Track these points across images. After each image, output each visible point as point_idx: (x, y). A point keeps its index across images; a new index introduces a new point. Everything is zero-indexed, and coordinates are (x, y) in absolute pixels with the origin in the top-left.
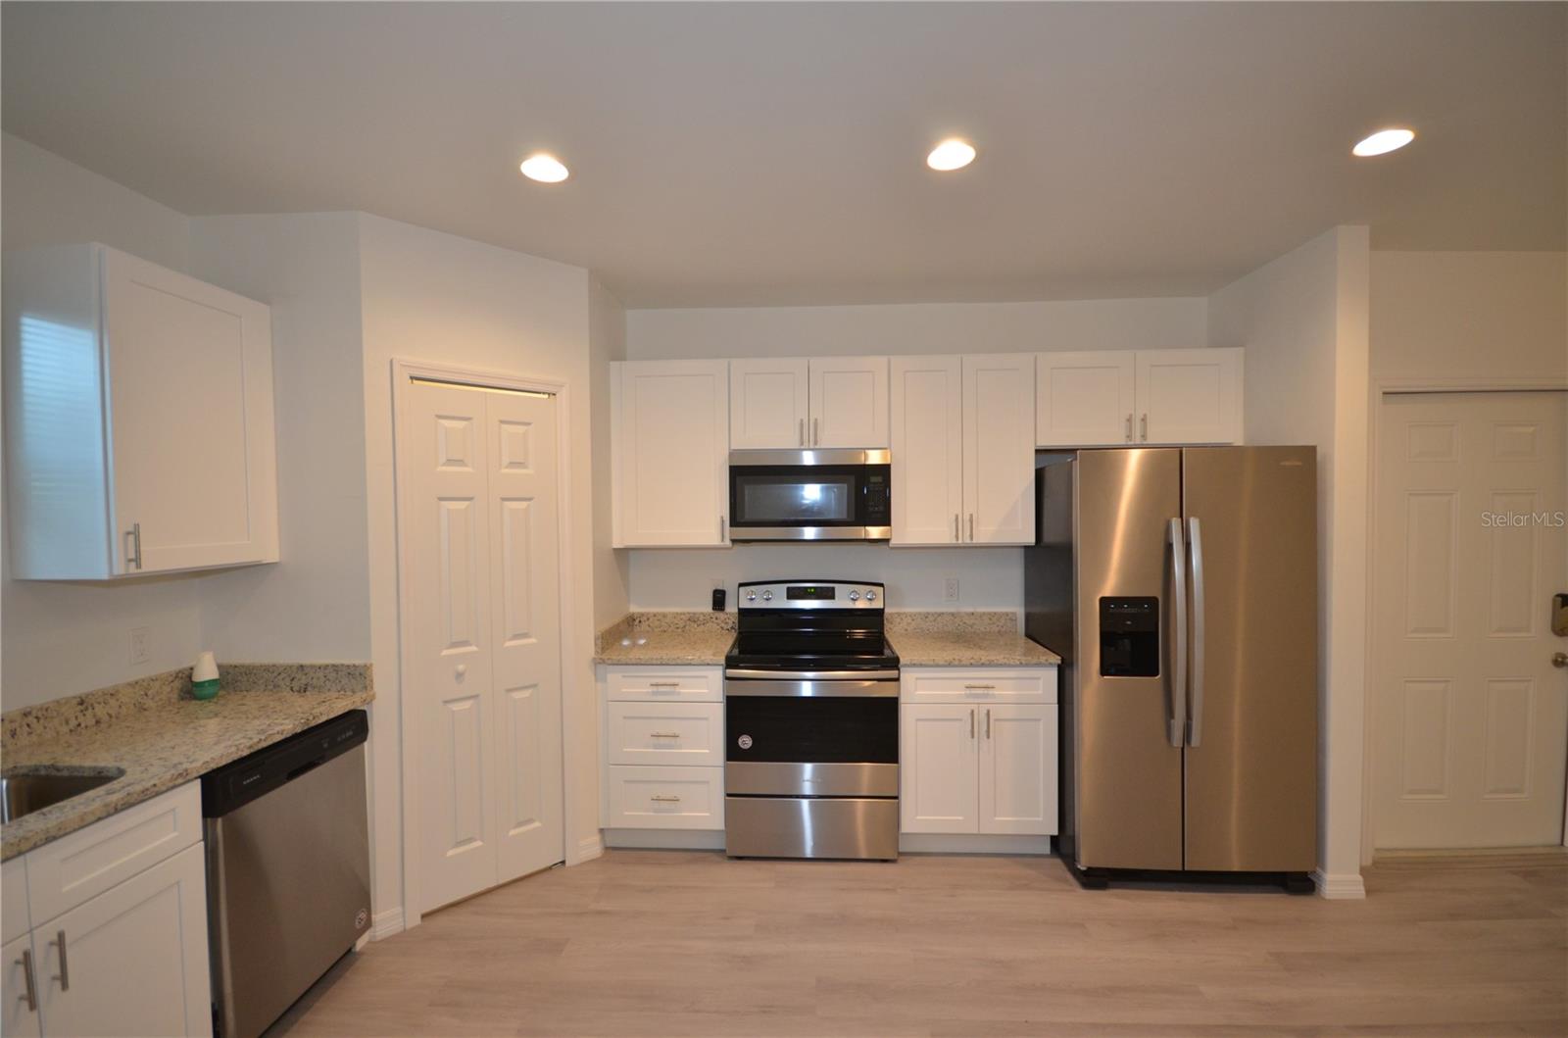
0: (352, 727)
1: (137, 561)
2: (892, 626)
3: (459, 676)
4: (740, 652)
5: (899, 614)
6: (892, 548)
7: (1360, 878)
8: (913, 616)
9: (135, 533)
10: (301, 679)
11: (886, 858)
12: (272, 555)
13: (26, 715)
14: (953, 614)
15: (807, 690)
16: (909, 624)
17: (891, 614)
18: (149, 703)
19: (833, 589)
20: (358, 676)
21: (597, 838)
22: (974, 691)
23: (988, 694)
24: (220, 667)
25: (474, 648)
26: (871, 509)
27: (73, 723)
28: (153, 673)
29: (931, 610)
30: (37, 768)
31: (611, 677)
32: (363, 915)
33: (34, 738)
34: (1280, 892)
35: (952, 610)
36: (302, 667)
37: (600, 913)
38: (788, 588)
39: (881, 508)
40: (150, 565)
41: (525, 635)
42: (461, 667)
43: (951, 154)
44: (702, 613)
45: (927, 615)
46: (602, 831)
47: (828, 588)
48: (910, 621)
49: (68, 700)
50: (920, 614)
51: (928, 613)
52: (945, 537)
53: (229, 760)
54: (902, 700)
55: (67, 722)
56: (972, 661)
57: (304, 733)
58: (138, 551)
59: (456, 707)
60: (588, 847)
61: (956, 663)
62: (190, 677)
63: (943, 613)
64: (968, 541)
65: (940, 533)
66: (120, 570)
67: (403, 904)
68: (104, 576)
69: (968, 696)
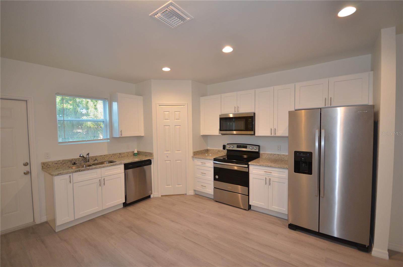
0: (149, 162)
1: (121, 135)
2: (262, 156)
3: (167, 156)
4: (227, 159)
5: (264, 153)
6: (256, 137)
7: (387, 253)
8: (268, 154)
9: (121, 131)
10: (146, 154)
11: (246, 209)
12: (143, 135)
13: (113, 154)
14: (278, 155)
15: (236, 168)
16: (267, 156)
17: (262, 153)
18: (129, 155)
19: (247, 146)
20: (151, 154)
21: (193, 191)
22: (267, 173)
23: (271, 174)
24: (138, 151)
25: (170, 152)
26: (249, 127)
27: (119, 156)
28: (130, 151)
29: (272, 153)
30: (111, 161)
31: (195, 160)
32: (151, 192)
33: (114, 157)
34: (356, 249)
35: (279, 153)
36: (146, 152)
37: (185, 203)
38: (237, 145)
39: (251, 127)
40: (123, 136)
41: (179, 151)
42: (167, 155)
43: (228, 49)
44: (221, 150)
45: (271, 154)
46: (195, 190)
47: (245, 146)
48: (267, 155)
49: (118, 153)
50: (269, 154)
51: (272, 154)
52: (268, 134)
53: (128, 163)
54: (250, 173)
55: (118, 156)
56: (266, 165)
57: (140, 161)
58: (122, 134)
59: (167, 162)
60: (191, 193)
61: (262, 165)
62: (134, 152)
63: (276, 154)
64: (274, 135)
65: (267, 133)
66: (120, 136)
67: (158, 193)
68: (118, 137)
69: (265, 174)
